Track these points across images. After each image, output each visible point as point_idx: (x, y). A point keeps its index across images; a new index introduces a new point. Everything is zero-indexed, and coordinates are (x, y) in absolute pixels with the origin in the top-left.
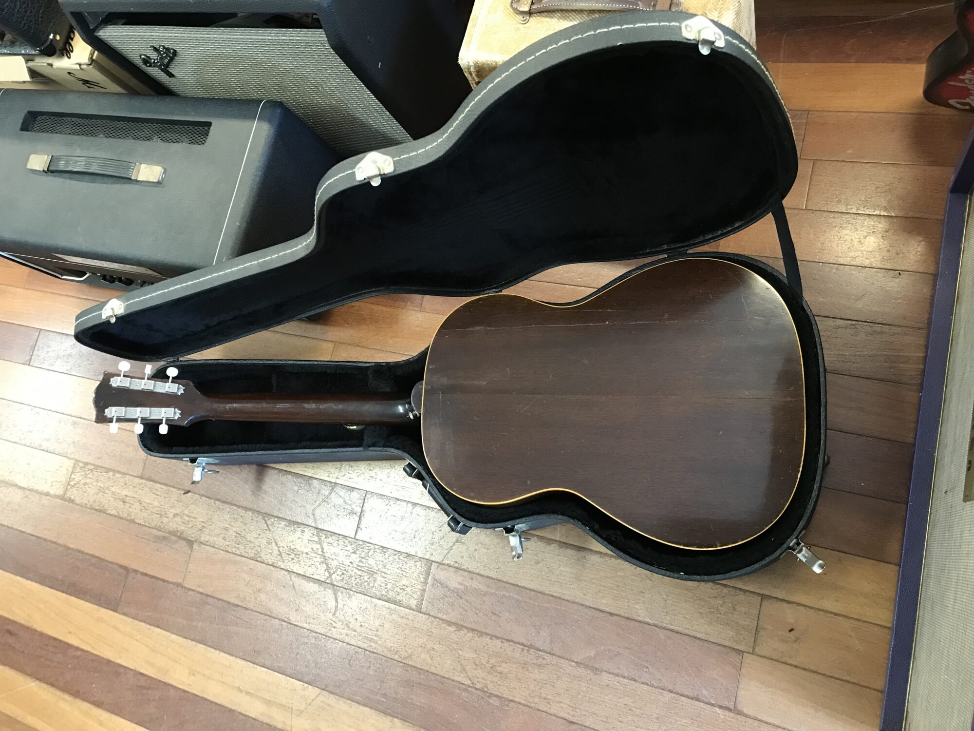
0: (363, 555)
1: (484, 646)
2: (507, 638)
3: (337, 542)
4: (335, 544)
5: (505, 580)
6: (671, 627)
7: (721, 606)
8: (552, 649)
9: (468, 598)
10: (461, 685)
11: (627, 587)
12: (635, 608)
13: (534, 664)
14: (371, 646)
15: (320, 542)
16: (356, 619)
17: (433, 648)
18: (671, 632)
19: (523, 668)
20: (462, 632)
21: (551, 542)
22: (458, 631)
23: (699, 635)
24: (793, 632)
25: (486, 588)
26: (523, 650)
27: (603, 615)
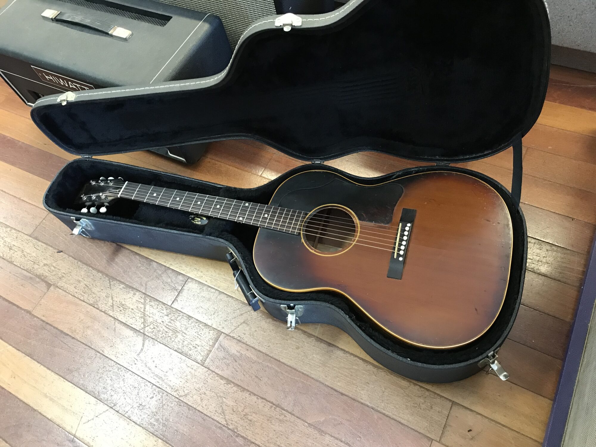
0: (173, 318)
1: (243, 399)
2: (262, 396)
3: (157, 306)
4: (155, 307)
5: (271, 355)
6: (384, 412)
7: (423, 404)
8: (293, 411)
9: (241, 362)
10: (218, 424)
11: (358, 377)
12: (361, 393)
13: (277, 419)
14: (159, 382)
15: (144, 304)
16: (154, 361)
17: (205, 393)
18: (383, 415)
19: (268, 420)
20: (230, 385)
21: (311, 336)
22: (227, 384)
23: (403, 421)
24: (470, 432)
25: (256, 358)
26: (271, 407)
27: (336, 393)
